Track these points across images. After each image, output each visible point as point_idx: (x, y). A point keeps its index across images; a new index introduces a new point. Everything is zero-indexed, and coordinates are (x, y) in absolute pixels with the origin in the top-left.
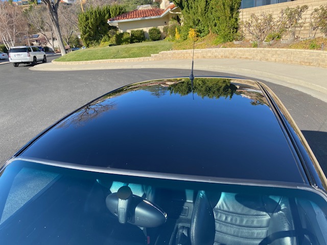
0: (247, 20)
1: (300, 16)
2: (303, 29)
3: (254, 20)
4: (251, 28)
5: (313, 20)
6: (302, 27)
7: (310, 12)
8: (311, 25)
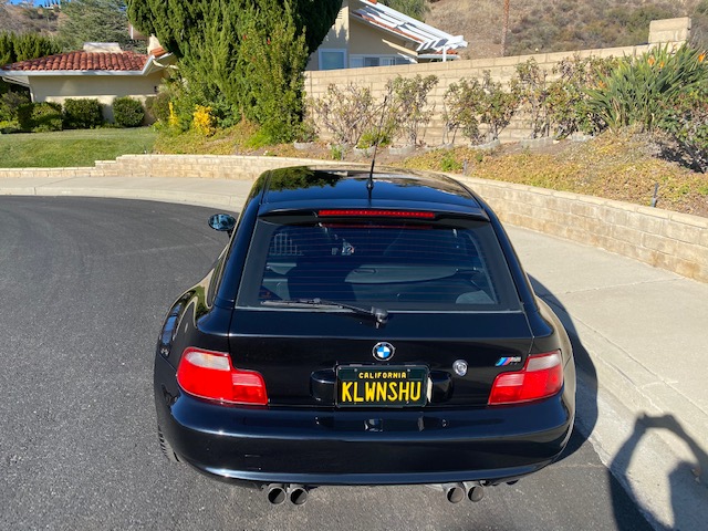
0: (321, 98)
1: (423, 98)
2: (430, 125)
3: (335, 99)
4: (329, 116)
5: (448, 109)
6: (427, 121)
7: (442, 91)
8: (445, 118)
